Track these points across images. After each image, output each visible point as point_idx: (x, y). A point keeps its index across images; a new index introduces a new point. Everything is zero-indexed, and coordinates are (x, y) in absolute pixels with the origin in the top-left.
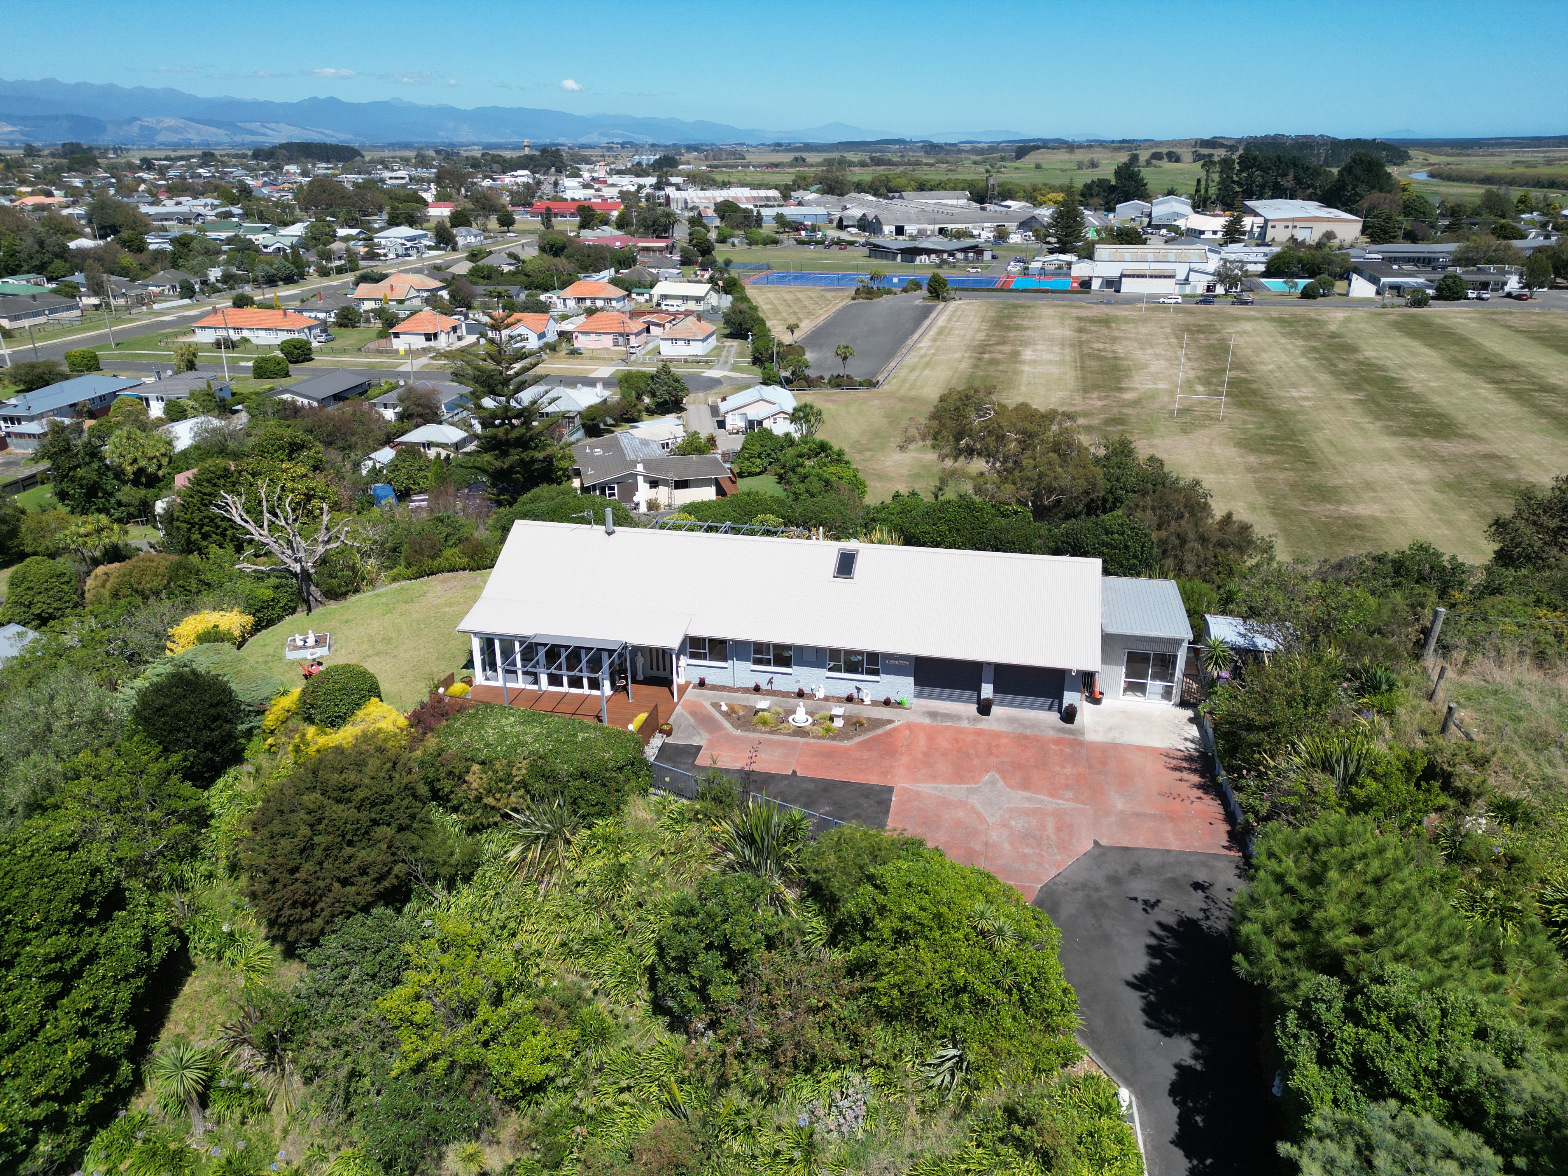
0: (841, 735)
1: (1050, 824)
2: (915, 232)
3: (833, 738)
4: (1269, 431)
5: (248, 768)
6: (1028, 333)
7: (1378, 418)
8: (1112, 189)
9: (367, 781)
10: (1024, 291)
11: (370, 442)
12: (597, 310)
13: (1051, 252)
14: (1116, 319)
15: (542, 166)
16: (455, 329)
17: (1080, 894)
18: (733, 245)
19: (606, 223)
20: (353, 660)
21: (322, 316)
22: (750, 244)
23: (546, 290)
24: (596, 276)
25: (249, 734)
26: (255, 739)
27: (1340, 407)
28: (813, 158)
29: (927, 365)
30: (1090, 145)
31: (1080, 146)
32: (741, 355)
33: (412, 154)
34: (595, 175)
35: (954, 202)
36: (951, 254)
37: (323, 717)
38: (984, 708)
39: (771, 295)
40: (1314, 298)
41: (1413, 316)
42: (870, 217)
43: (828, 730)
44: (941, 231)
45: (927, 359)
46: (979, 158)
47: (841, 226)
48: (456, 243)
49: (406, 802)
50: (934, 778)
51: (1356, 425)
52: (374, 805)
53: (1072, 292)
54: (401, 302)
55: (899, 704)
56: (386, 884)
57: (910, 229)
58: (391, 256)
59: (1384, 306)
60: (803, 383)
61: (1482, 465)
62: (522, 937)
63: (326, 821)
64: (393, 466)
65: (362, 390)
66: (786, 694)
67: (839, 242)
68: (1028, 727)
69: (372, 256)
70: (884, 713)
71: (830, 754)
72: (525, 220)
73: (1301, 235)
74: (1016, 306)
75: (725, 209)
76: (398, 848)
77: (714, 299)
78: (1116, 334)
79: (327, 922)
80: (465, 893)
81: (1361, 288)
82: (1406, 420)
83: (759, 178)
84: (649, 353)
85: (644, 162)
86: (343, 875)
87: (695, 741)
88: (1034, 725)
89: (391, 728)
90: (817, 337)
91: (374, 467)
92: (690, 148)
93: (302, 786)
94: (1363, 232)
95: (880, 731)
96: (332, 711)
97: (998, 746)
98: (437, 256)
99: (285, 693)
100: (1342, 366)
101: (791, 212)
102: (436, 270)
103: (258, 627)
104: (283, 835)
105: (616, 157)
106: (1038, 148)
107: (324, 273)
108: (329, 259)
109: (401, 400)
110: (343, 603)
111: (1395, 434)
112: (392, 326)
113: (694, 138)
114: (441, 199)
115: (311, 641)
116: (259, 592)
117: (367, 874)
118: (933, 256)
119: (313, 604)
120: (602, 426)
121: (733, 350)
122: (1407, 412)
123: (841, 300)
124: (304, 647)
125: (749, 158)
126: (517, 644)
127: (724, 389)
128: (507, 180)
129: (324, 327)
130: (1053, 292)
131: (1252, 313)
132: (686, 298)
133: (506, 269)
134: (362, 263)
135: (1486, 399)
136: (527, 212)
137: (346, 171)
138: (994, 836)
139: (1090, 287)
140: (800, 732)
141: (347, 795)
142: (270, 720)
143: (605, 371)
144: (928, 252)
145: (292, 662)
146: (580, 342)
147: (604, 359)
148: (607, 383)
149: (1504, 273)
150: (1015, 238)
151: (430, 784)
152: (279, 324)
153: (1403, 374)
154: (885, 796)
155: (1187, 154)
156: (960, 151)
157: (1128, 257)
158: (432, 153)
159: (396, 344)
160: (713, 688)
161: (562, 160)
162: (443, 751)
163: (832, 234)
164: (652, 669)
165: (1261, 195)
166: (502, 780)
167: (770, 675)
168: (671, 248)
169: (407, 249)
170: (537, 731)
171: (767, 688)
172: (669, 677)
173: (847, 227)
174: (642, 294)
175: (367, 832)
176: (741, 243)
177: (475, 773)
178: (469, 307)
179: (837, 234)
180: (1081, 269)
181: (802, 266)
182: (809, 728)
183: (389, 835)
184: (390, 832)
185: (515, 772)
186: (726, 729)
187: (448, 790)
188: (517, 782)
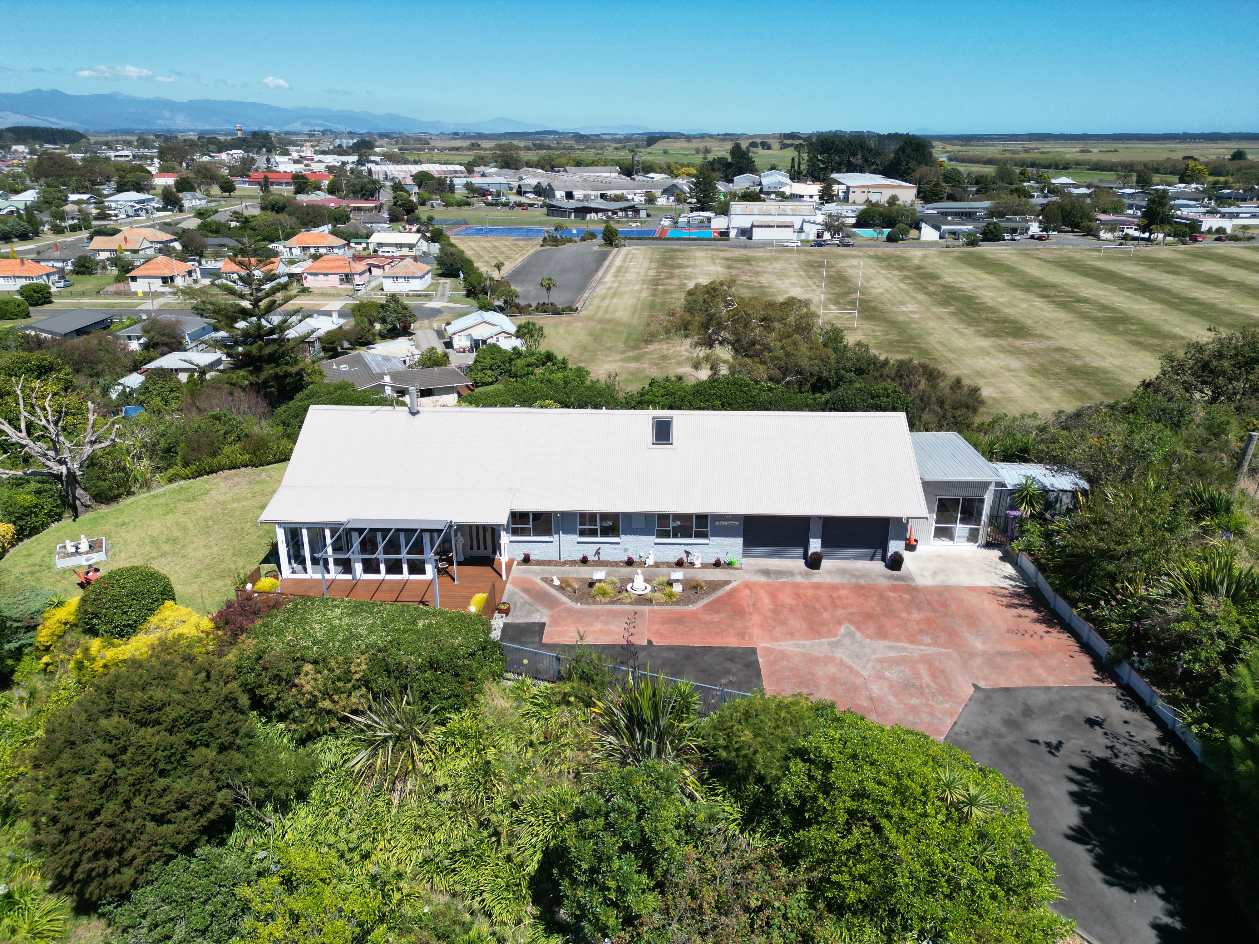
0: (683, 600)
1: (923, 669)
2: (581, 197)
3: (677, 603)
4: (893, 336)
5: (17, 693)
6: (689, 270)
7: (970, 325)
8: (729, 165)
9: (178, 697)
10: (678, 239)
11: (118, 369)
12: (321, 255)
13: (692, 210)
14: (754, 259)
15: (254, 147)
16: (190, 273)
17: (986, 743)
18: (432, 206)
19: (319, 189)
20: (138, 562)
21: (59, 265)
22: (447, 205)
23: (273, 242)
24: (317, 231)
25: (18, 654)
26: (26, 658)
27: (940, 318)
28: (485, 144)
29: (614, 295)
30: (702, 137)
31: (695, 137)
32: (455, 289)
33: (134, 138)
34: (302, 154)
35: (608, 175)
36: (614, 212)
37: (109, 627)
38: (814, 563)
39: (472, 244)
40: (896, 241)
41: (970, 253)
42: (544, 184)
43: (670, 596)
44: (603, 196)
45: (613, 290)
46: (618, 145)
47: (520, 193)
48: (182, 206)
49: (226, 717)
50: (791, 635)
51: (956, 330)
52: (188, 724)
53: (715, 239)
54: (136, 252)
55: (730, 565)
56: (211, 815)
57: (577, 194)
58: (122, 216)
59: (947, 247)
60: (515, 310)
61: (1056, 356)
62: (378, 856)
63: (131, 750)
64: (144, 389)
65: (105, 325)
66: (615, 564)
67: (520, 205)
68: (859, 577)
69: (103, 216)
70: (718, 575)
71: (679, 620)
72: (242, 187)
73: (874, 198)
74: (674, 251)
75: (422, 179)
76: (221, 772)
77: (424, 246)
78: (757, 269)
79: (141, 872)
80: (303, 814)
81: (928, 233)
82: (990, 326)
83: (444, 158)
84: (373, 289)
85: (344, 145)
86: (159, 811)
87: (536, 618)
88: (865, 575)
89: (194, 632)
90: (519, 273)
91: (124, 391)
92: (382, 136)
93: (95, 709)
94: (918, 195)
95: (721, 592)
96: (120, 619)
97: (839, 597)
98: (166, 216)
99: (60, 604)
100: (932, 288)
101: (477, 181)
102: (165, 227)
103: (20, 535)
104: (76, 772)
105: (318, 142)
106: (664, 138)
107: (58, 231)
108: (63, 219)
109: (146, 331)
110: (115, 506)
111: (985, 336)
112: (128, 271)
113: (385, 128)
114: (164, 171)
115: (84, 546)
116: (19, 498)
117: (187, 808)
118: (600, 214)
119: (80, 509)
120: (339, 349)
121: (448, 286)
122: (988, 320)
123: (532, 247)
124: (77, 552)
125: (432, 143)
126: (328, 533)
127: (446, 316)
128: (224, 156)
129: (62, 274)
130: (701, 239)
131: (854, 253)
132: (400, 246)
133: (233, 224)
134: (95, 223)
135: (1041, 309)
136: (245, 182)
137: (71, 150)
138: (876, 689)
139: (728, 236)
140: (642, 600)
141: (154, 716)
142: (43, 636)
143: (335, 305)
144: (596, 211)
145: (64, 571)
146: (309, 282)
147: (333, 295)
148: (341, 315)
149: (1027, 221)
150: (662, 201)
151: (250, 691)
152: (17, 272)
153: (976, 293)
154: (751, 658)
155: (775, 144)
156: (603, 140)
157: (756, 211)
158: (152, 137)
159: (134, 286)
160: (539, 563)
161: (271, 143)
162: (264, 653)
163: (514, 198)
164: (472, 549)
165: (839, 171)
166: (339, 679)
167: (598, 546)
168: (379, 208)
169: (136, 210)
170: (370, 621)
171: (596, 558)
172: (491, 556)
173: (525, 193)
174: (360, 243)
175: (183, 758)
176: (439, 205)
177: (307, 674)
178: (201, 256)
179: (518, 198)
180: (719, 223)
181: (494, 221)
182: (650, 595)
183: (210, 757)
184: (211, 753)
185: (353, 668)
186: (564, 603)
187: (273, 696)
188: (357, 680)
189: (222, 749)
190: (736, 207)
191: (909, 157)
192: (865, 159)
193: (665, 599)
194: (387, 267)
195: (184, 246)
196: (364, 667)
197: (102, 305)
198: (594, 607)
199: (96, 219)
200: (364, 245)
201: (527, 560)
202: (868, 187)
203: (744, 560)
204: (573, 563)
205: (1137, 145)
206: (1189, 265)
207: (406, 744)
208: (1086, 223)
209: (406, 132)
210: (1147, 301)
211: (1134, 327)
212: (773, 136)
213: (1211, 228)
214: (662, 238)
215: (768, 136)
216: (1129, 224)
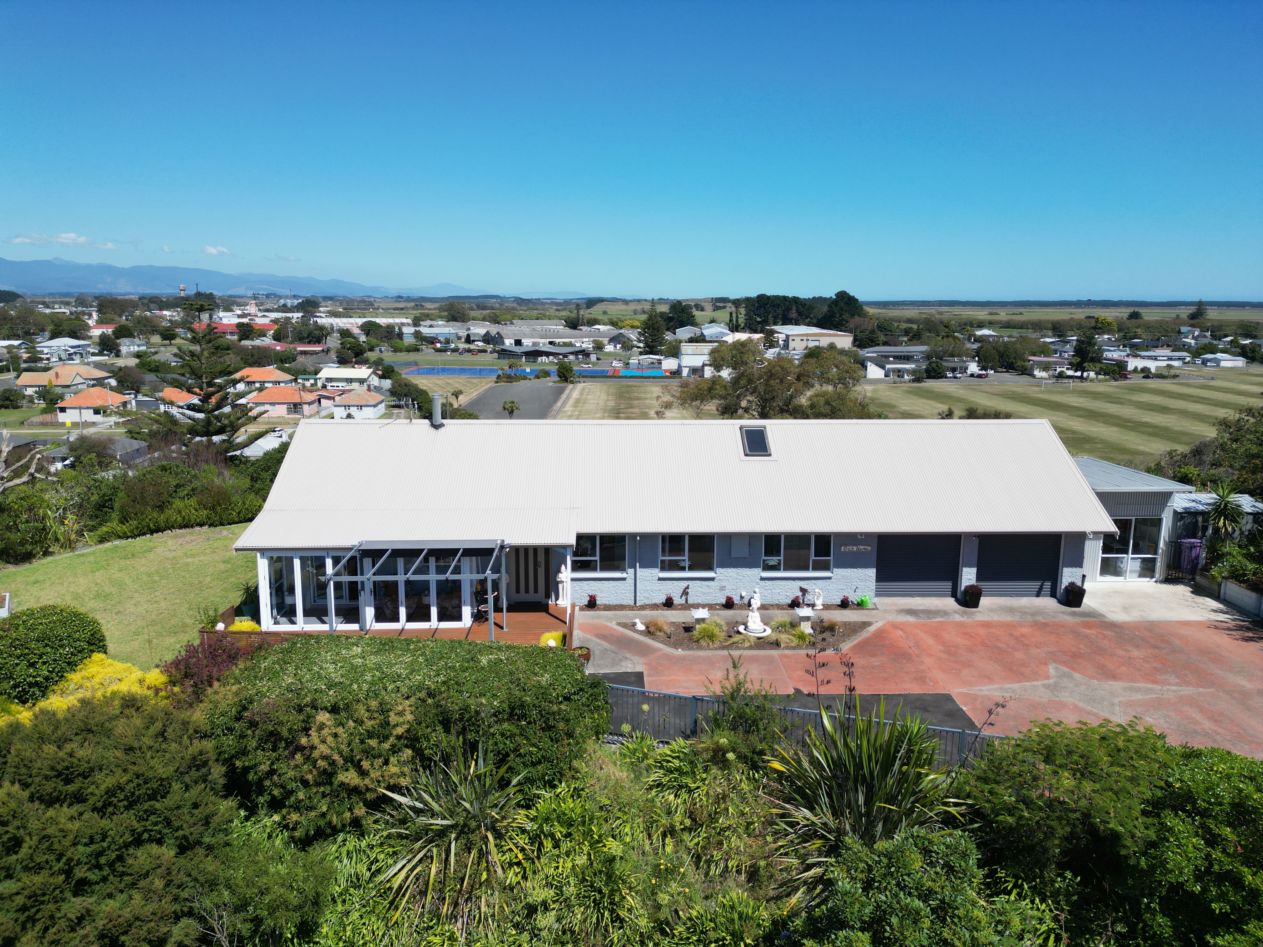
2: (531, 344)
6: (647, 401)
8: (670, 319)
10: (631, 377)
12: (267, 389)
13: (641, 353)
16: (124, 404)
18: (381, 351)
19: (265, 336)
22: (395, 351)
24: (262, 369)
28: (428, 305)
33: (73, 300)
34: (246, 311)
35: (554, 327)
36: (565, 356)
38: (969, 600)
39: (424, 381)
41: (917, 388)
42: (493, 333)
43: (801, 638)
44: (552, 343)
46: (559, 307)
47: (469, 341)
48: (119, 351)
50: (988, 678)
52: (132, 802)
53: (667, 377)
54: (67, 387)
55: (860, 605)
57: (526, 341)
58: (54, 359)
59: (894, 383)
66: (709, 607)
67: (469, 351)
69: (34, 359)
70: (851, 616)
73: (814, 344)
74: (630, 386)
75: (369, 328)
77: (375, 381)
81: (874, 371)
84: (323, 415)
85: (289, 305)
87: (628, 667)
89: (136, 689)
90: (476, 404)
92: (326, 298)
94: (855, 342)
95: (865, 634)
97: (1023, 636)
98: (102, 360)
101: (425, 330)
102: (101, 367)
105: (263, 303)
109: (72, 454)
110: (26, 566)
112: (57, 403)
113: (329, 292)
114: (101, 322)
118: (551, 358)
121: (403, 415)
123: (486, 383)
125: (376, 305)
126: (329, 563)
128: (166, 313)
130: (654, 377)
132: (350, 381)
133: (173, 364)
139: (680, 374)
141: (75, 786)
144: (548, 354)
147: (280, 422)
149: (965, 362)
150: (609, 348)
154: (950, 706)
155: (709, 307)
156: (543, 304)
157: (706, 352)
158: (91, 299)
159: (61, 417)
160: (608, 608)
161: (215, 302)
162: (251, 702)
163: (462, 346)
164: (518, 591)
165: (775, 324)
166: (370, 735)
167: (685, 584)
168: (327, 351)
169: (70, 355)
170: (408, 659)
171: (683, 601)
172: (543, 600)
173: (474, 341)
174: (308, 380)
175: (120, 858)
176: (388, 351)
177: (322, 727)
178: (138, 392)
179: (467, 346)
180: (670, 364)
181: (445, 362)
182: (774, 637)
183: (164, 859)
184: (167, 852)
185: (393, 718)
186: (658, 650)
187: (264, 768)
188: (399, 738)
189: (184, 847)
190: (686, 348)
191: (842, 310)
192: (800, 314)
193: (796, 642)
194: (337, 398)
195: (119, 382)
196: (409, 717)
197: (26, 434)
198: (701, 653)
199: (25, 362)
200: (312, 381)
201: (592, 604)
202: (807, 335)
203: (877, 600)
204: (655, 607)
205: (1037, 309)
206: (1128, 397)
207: (474, 837)
208: (1019, 363)
209: (350, 296)
210: (1102, 425)
211: (1100, 446)
212: (705, 300)
213: (1136, 368)
214: (615, 376)
215: (700, 300)
216: (1061, 364)
